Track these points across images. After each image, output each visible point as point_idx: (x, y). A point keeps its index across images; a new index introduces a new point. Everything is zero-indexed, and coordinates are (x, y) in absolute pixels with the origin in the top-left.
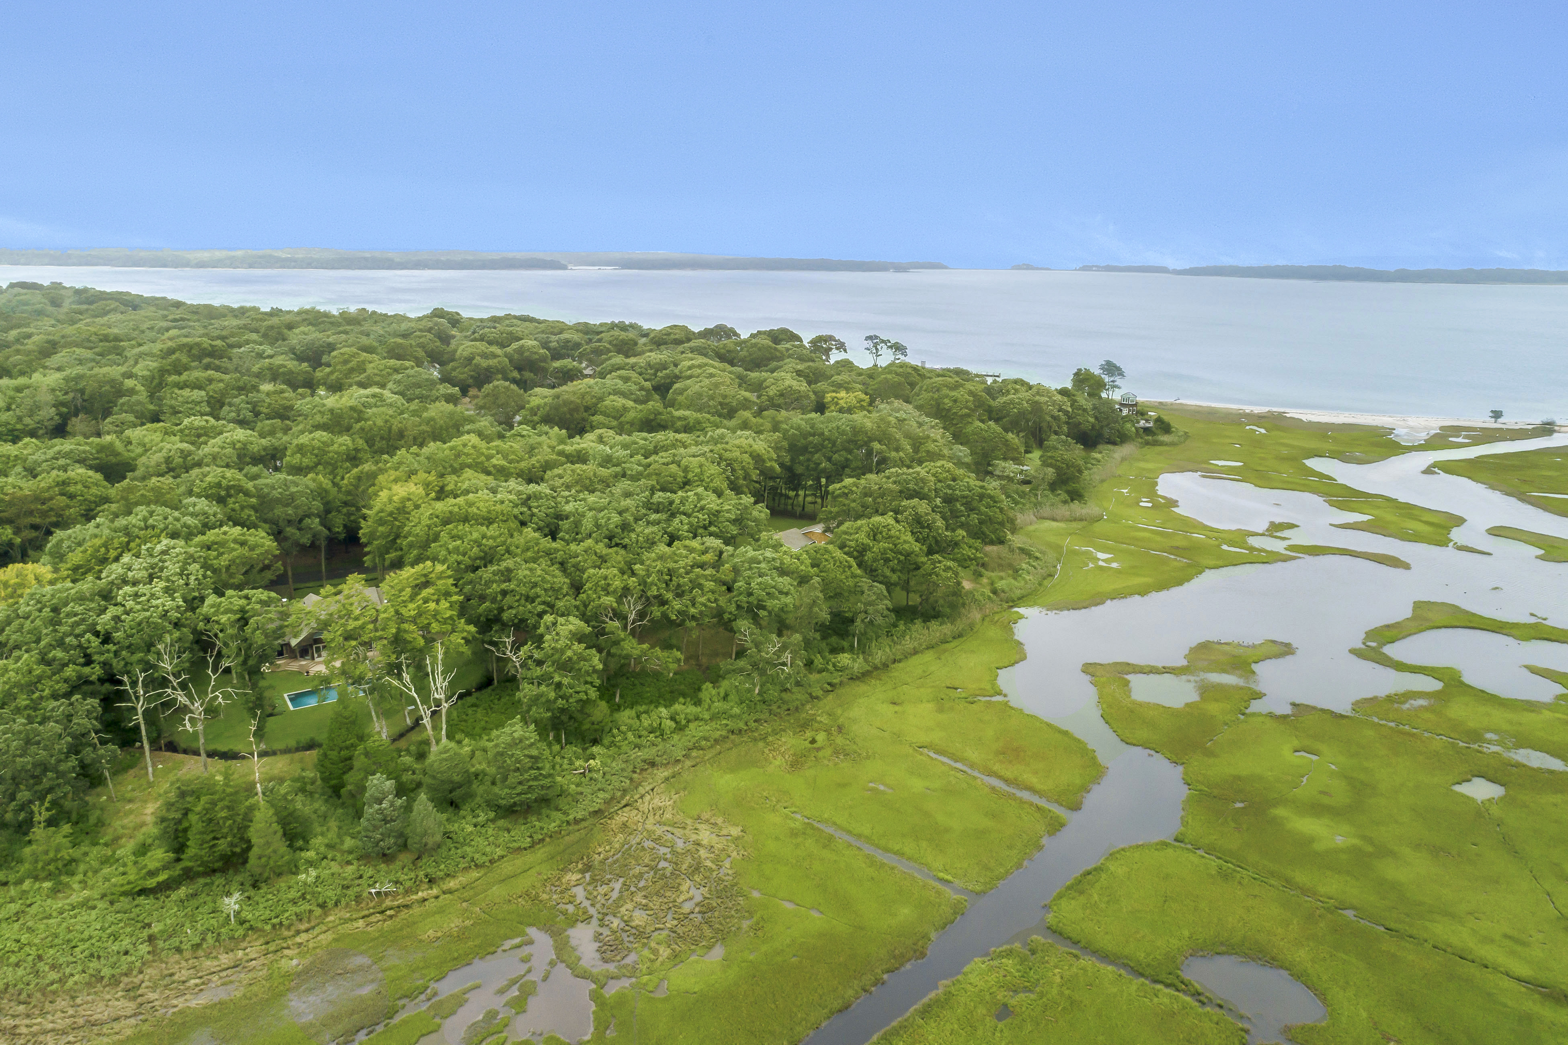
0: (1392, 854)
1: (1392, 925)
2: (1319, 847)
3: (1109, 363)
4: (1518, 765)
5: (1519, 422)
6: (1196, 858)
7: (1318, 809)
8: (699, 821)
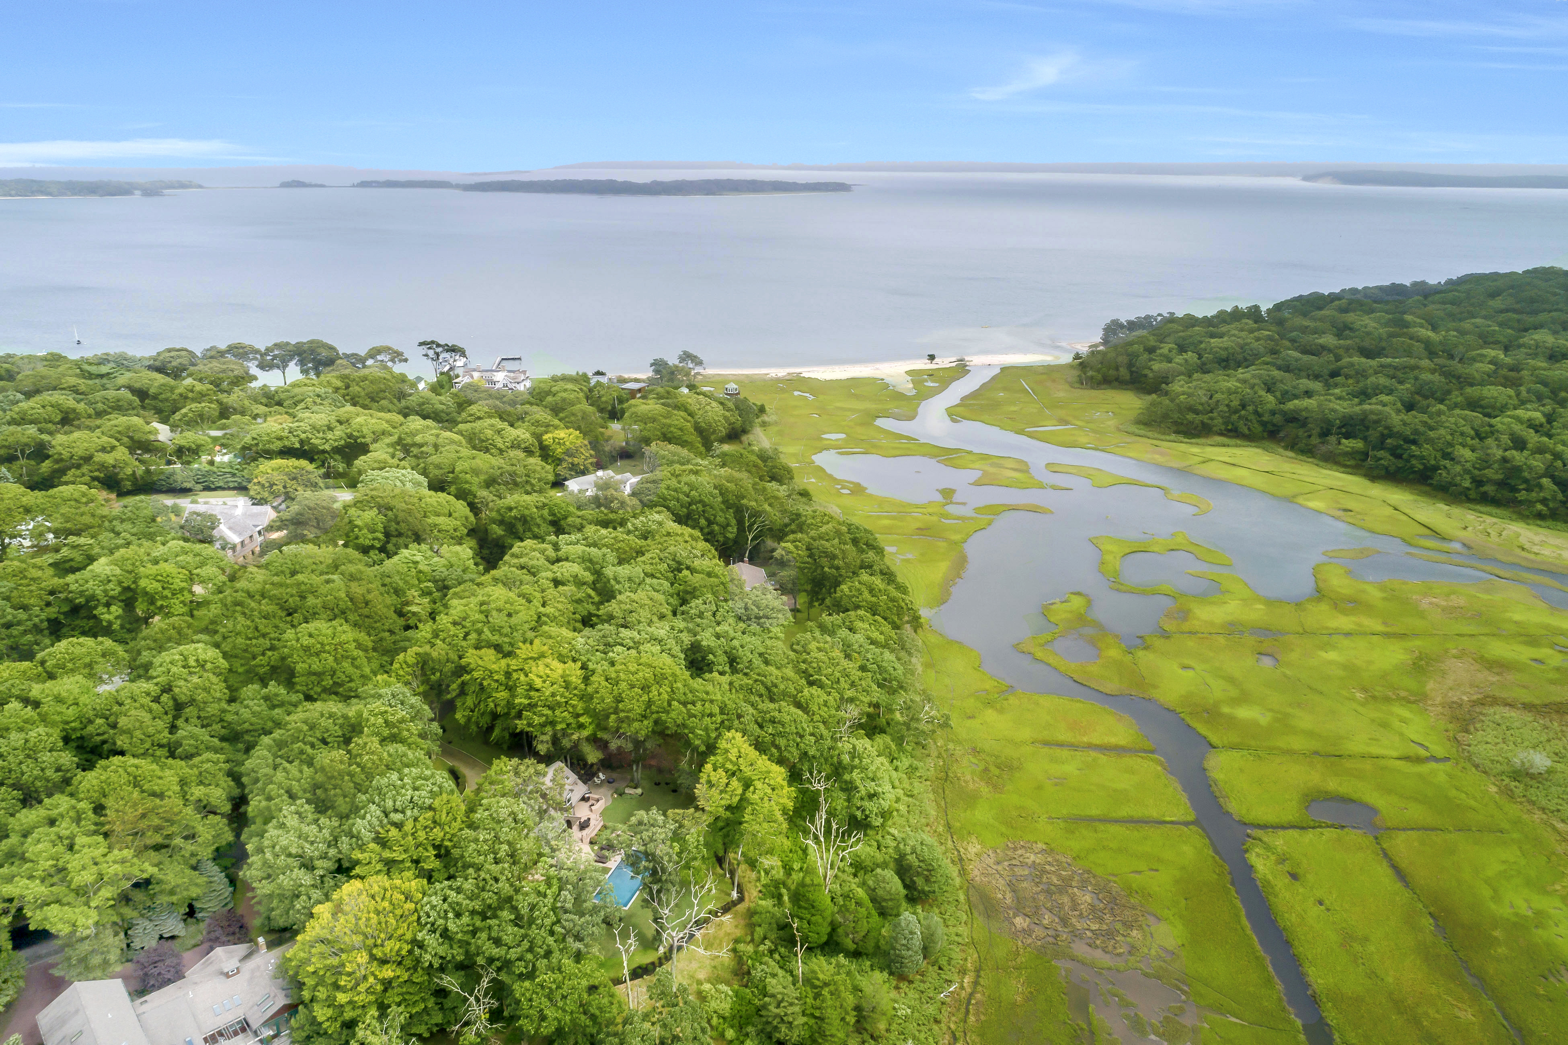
0: (1289, 714)
1: (1336, 753)
2: (1262, 724)
3: (685, 353)
5: (944, 362)
6: (1235, 754)
7: (1236, 702)
8: (1015, 849)
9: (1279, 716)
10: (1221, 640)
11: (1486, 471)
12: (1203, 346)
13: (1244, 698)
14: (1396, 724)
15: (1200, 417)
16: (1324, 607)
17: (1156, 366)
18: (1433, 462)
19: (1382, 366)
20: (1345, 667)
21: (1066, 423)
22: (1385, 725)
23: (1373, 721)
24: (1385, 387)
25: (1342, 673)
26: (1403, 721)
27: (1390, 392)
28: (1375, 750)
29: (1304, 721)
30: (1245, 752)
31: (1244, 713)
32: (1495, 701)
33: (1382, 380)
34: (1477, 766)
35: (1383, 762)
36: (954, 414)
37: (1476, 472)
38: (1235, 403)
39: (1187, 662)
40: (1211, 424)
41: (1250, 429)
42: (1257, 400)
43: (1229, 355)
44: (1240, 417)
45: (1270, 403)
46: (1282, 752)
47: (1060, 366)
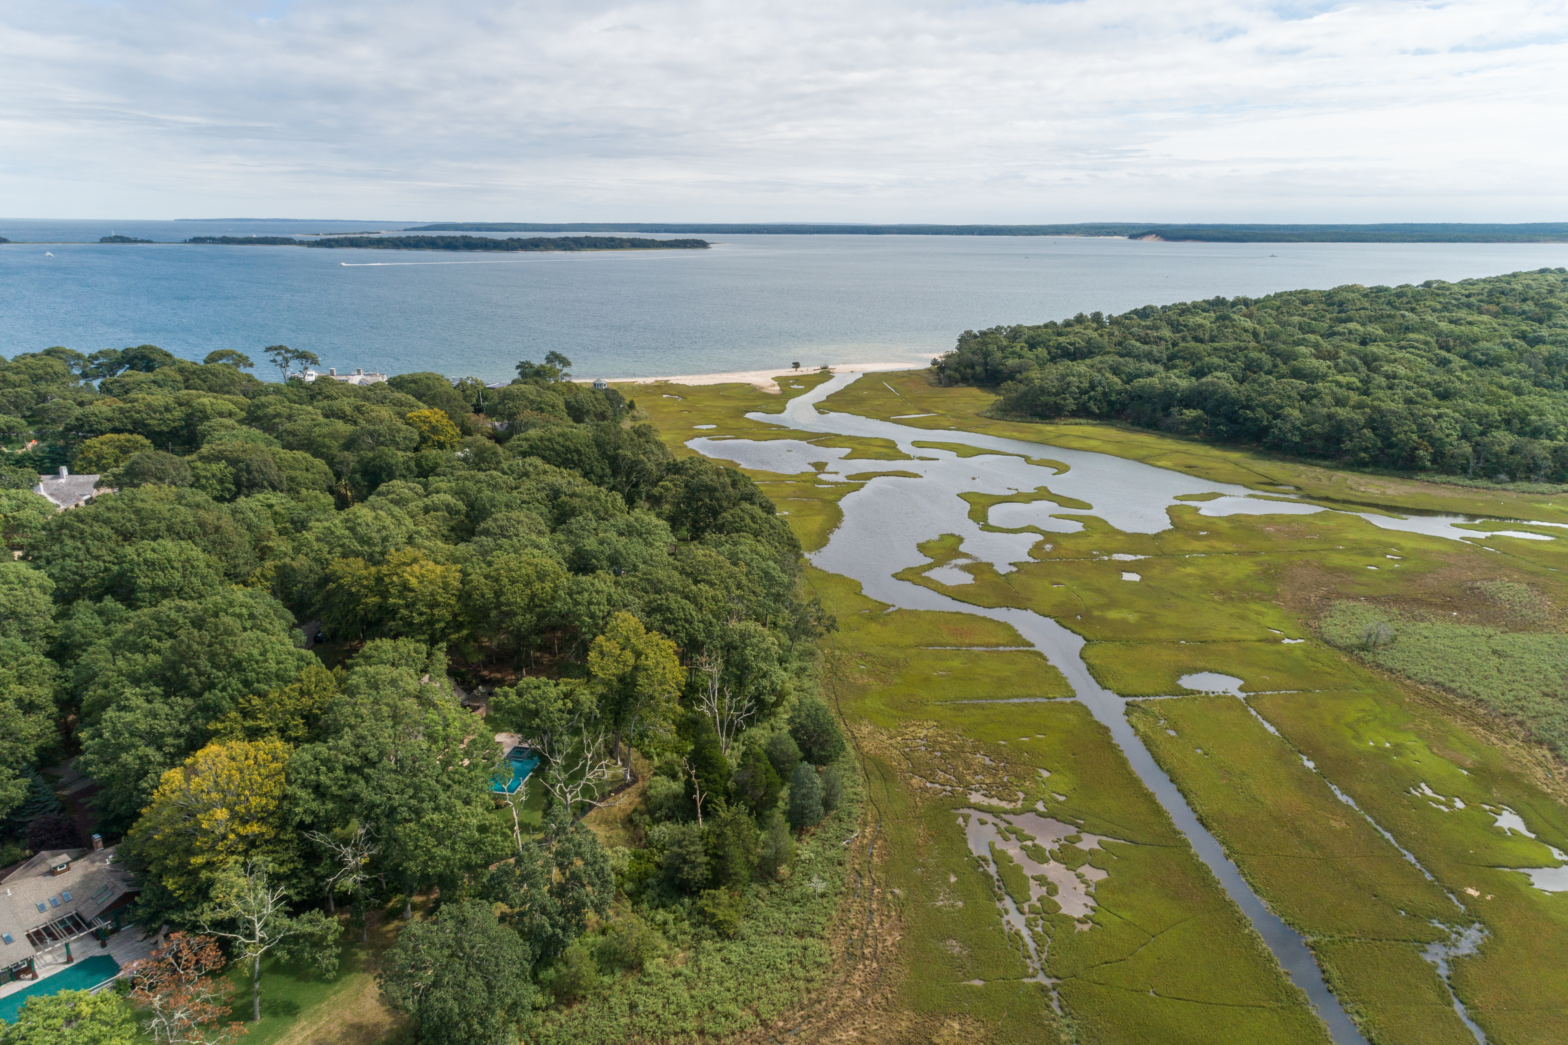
0: (1154, 614)
1: (1201, 640)
2: (1132, 622)
5: (809, 369)
8: (907, 727)
9: (1147, 615)
10: (1086, 563)
11: (1314, 426)
12: (1051, 343)
13: (1113, 604)
14: (1253, 616)
15: (1053, 399)
16: (1179, 535)
17: (1010, 362)
18: (1265, 423)
19: (1215, 349)
20: (1202, 578)
21: (929, 412)
22: (1243, 618)
23: (1231, 615)
24: (1219, 366)
25: (1199, 582)
26: (1259, 613)
27: (1224, 369)
28: (1236, 635)
29: (1171, 617)
30: (1118, 644)
31: (1113, 615)
32: (1339, 596)
33: (1216, 360)
34: (1327, 642)
35: (1243, 644)
36: (821, 408)
37: (1305, 428)
38: (1086, 385)
39: (1056, 580)
40: (1064, 406)
41: (1099, 408)
42: (1104, 382)
43: (1076, 348)
44: (1090, 398)
45: (1117, 384)
46: (1152, 641)
47: (919, 371)
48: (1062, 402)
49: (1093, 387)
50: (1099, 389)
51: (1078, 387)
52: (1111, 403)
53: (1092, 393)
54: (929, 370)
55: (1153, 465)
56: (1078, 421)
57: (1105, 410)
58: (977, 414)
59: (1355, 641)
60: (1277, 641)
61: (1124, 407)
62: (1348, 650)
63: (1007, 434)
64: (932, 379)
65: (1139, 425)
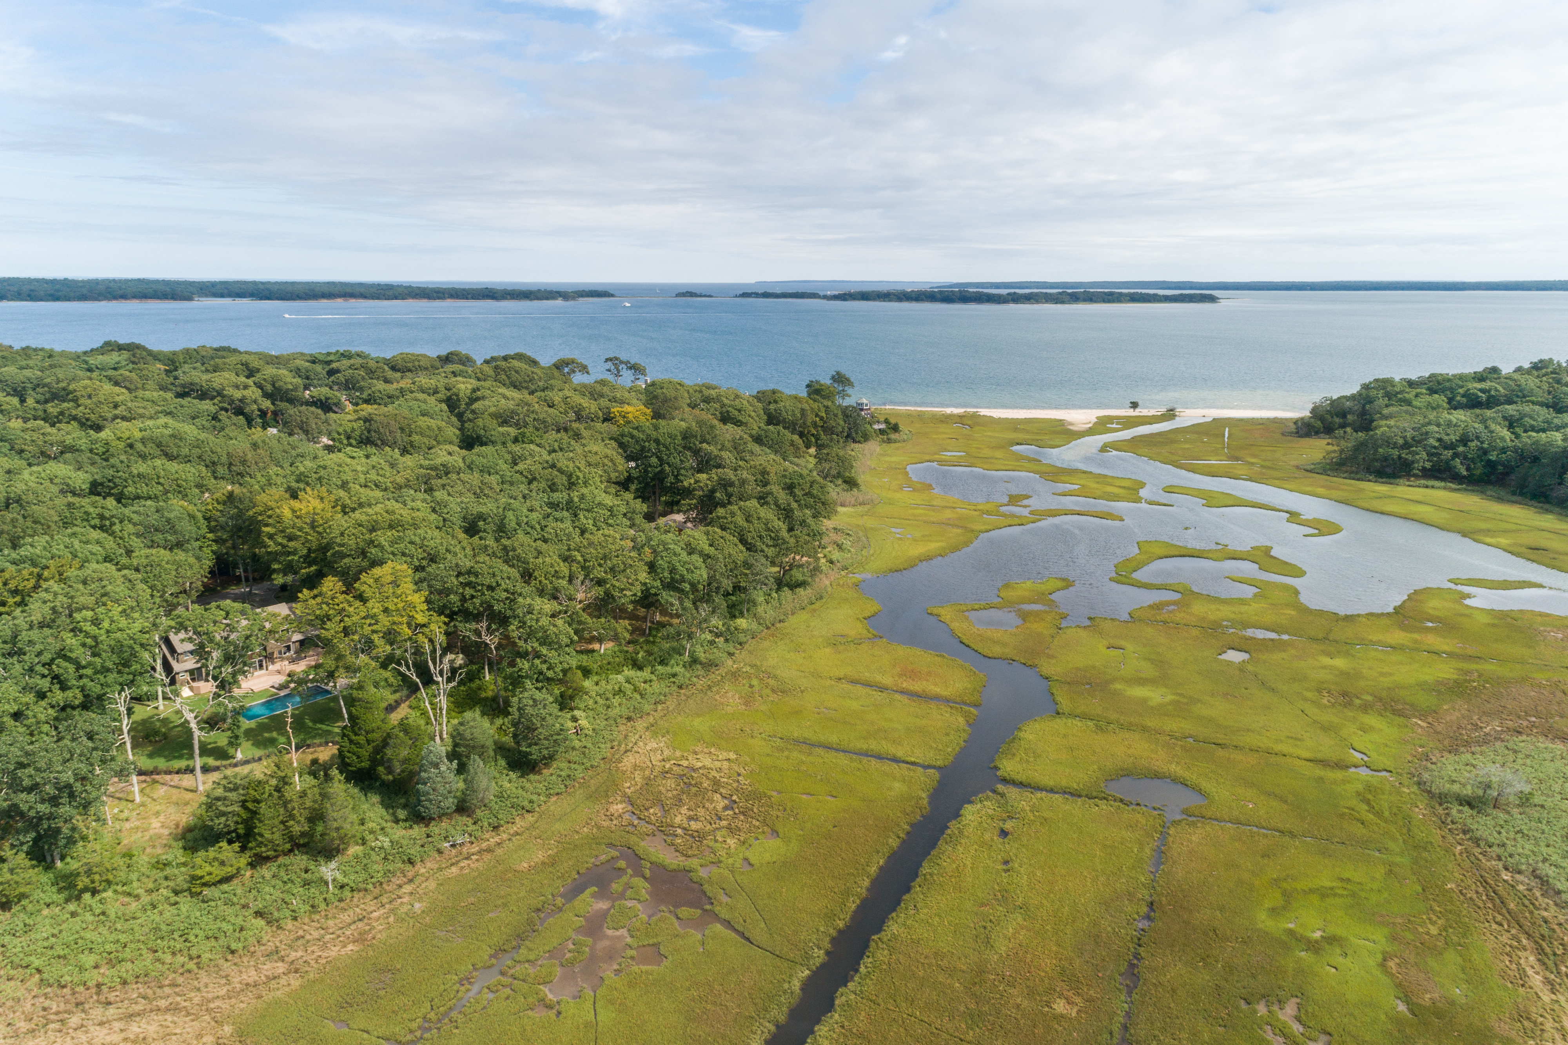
0: (1200, 701)
1: (1220, 742)
2: (1151, 703)
3: (838, 373)
4: (1251, 638)
5: (1149, 410)
6: (1077, 722)
7: (1141, 681)
8: (696, 753)
9: (1185, 700)
10: (1195, 632)
13: (1156, 680)
14: (1349, 730)
15: (1400, 452)
16: (1385, 622)
20: (1341, 674)
21: (1237, 459)
22: (1329, 729)
23: (1315, 722)
25: (1328, 677)
26: (1365, 729)
28: (1282, 747)
29: (1216, 709)
30: (1090, 723)
31: (1139, 692)
34: (1422, 784)
35: (1282, 760)
38: (1454, 438)
39: (1122, 643)
40: (1413, 462)
41: (1468, 469)
42: (1484, 435)
43: (1489, 397)
44: (1456, 455)
45: (1503, 439)
46: (1144, 729)
47: (1286, 419)
48: (1410, 457)
49: (1464, 440)
50: (1472, 444)
51: (1440, 440)
52: (1491, 464)
53: (1461, 449)
54: (1302, 419)
55: (1475, 540)
56: (1431, 483)
57: (1478, 472)
58: (1297, 467)
59: (1468, 791)
60: (1341, 765)
61: (1509, 469)
62: (1442, 798)
63: (1308, 489)
64: (1293, 428)
65: (1522, 494)
